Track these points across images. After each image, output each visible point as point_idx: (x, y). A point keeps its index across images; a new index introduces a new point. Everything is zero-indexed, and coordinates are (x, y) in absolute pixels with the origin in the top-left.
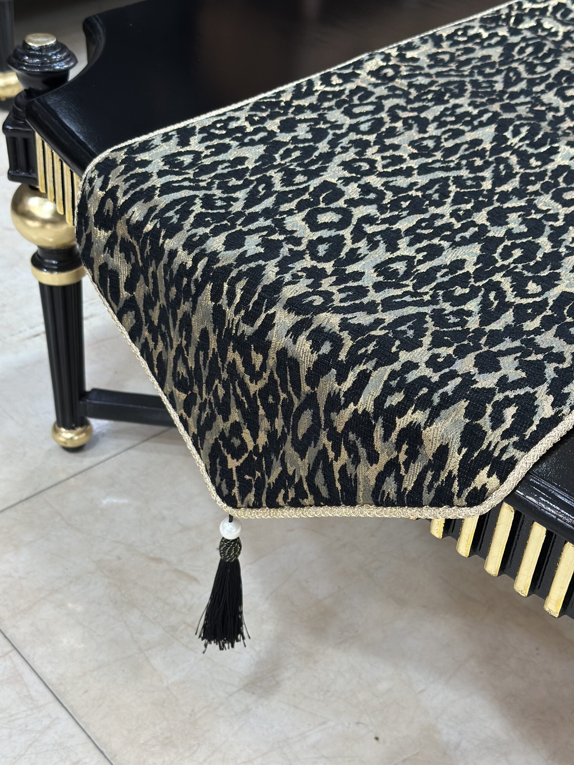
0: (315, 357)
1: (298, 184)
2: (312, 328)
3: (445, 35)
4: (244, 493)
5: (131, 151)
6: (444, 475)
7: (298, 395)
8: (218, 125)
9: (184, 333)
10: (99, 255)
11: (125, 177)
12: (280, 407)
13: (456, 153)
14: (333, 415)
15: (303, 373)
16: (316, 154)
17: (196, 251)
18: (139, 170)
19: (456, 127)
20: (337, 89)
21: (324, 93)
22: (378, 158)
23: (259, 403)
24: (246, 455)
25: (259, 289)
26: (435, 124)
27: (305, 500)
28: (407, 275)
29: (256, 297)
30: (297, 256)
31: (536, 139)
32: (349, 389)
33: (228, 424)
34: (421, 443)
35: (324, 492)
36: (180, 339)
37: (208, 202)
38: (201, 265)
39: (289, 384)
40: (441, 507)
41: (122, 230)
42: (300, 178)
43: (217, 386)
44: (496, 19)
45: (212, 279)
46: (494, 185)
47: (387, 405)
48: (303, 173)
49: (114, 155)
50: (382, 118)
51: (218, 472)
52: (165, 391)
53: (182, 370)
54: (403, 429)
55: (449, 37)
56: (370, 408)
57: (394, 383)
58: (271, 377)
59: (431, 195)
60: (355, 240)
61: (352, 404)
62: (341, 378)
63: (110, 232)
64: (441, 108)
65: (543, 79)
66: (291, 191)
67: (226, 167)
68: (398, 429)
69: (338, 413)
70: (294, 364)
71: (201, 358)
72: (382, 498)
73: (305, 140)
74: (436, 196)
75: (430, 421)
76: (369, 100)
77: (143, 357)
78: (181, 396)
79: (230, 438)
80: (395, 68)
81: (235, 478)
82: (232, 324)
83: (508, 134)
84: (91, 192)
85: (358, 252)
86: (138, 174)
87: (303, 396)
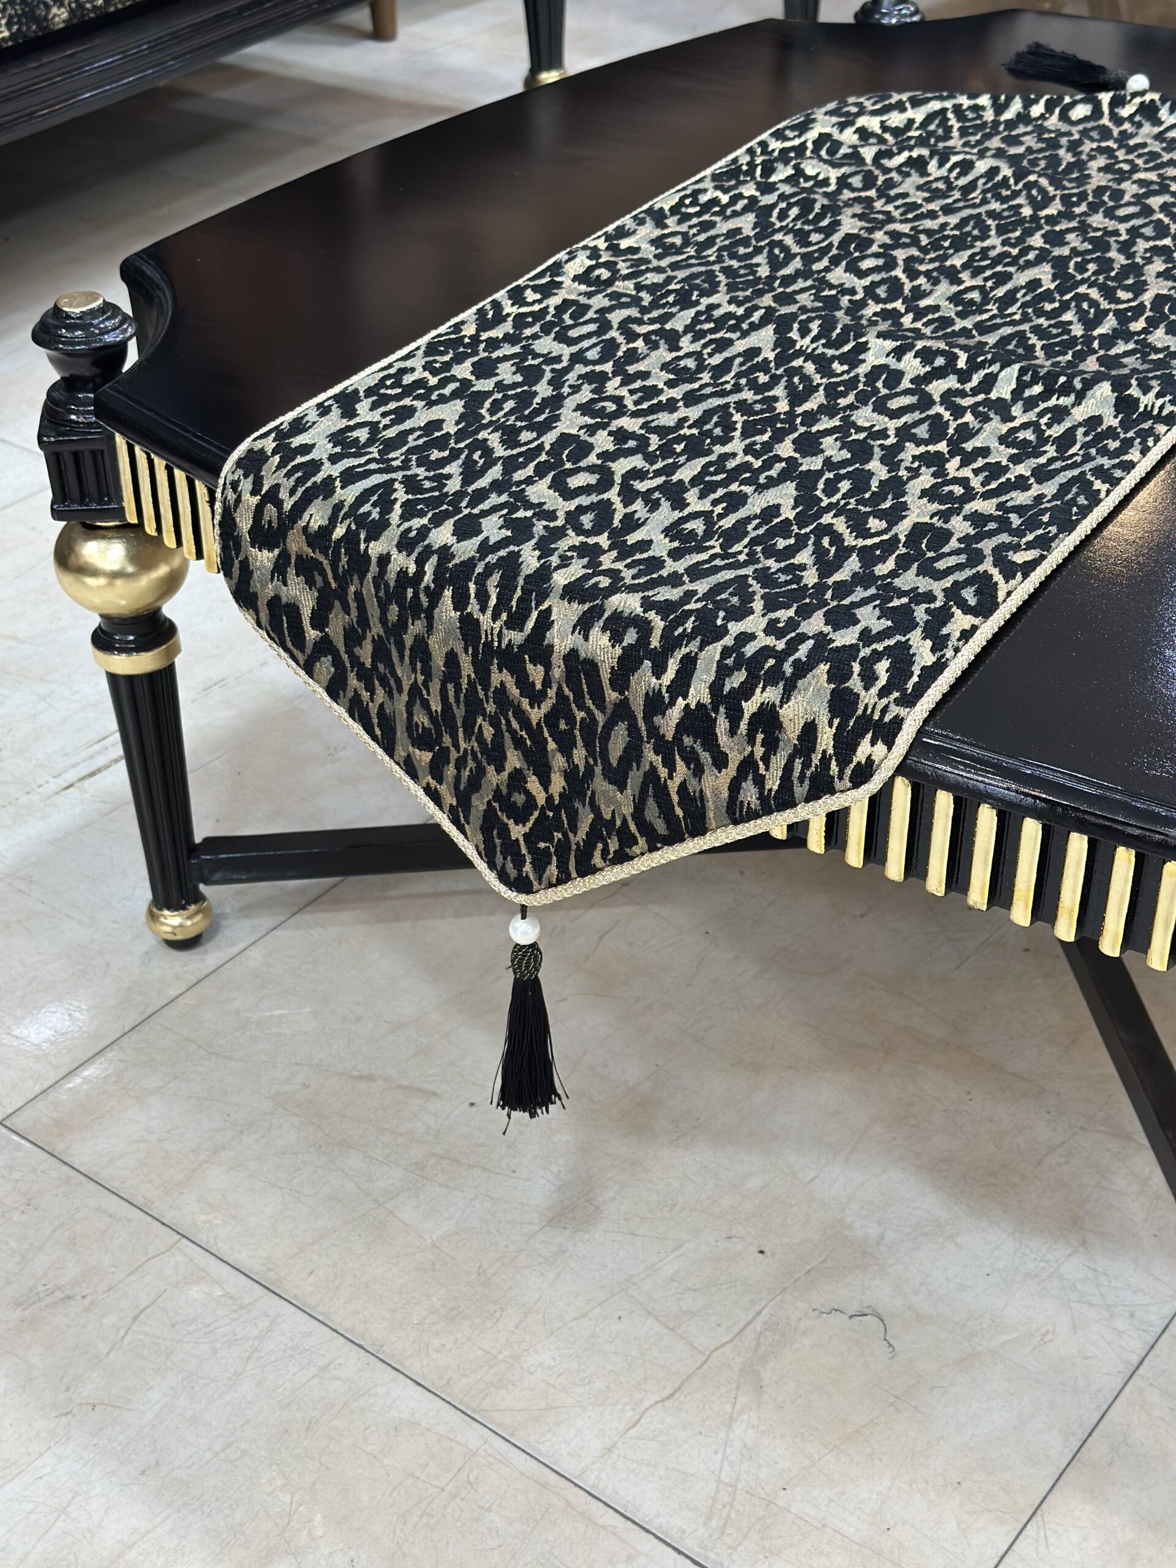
0: (618, 651)
1: (526, 444)
2: (606, 615)
3: (667, 208)
4: (540, 867)
5: (282, 435)
6: (816, 759)
7: (602, 708)
8: (388, 383)
9: (419, 665)
10: (264, 586)
11: (285, 471)
12: (577, 732)
13: (730, 371)
14: (658, 720)
15: (605, 675)
16: (538, 400)
17: (418, 550)
18: (300, 460)
19: (718, 336)
20: (536, 307)
21: (520, 317)
22: (624, 392)
23: (546, 734)
24: (536, 814)
25: (521, 582)
26: (689, 336)
27: (634, 848)
28: (709, 534)
29: (519, 593)
30: (558, 534)
31: (834, 335)
32: (672, 682)
33: (505, 775)
34: (780, 726)
35: (661, 827)
36: (413, 676)
37: (411, 483)
38: (429, 568)
39: (587, 696)
40: (820, 798)
41: (296, 543)
42: (526, 436)
43: (480, 726)
44: (734, 173)
45: (450, 582)
46: (792, 405)
47: (727, 689)
48: (528, 428)
49: (258, 445)
50: (613, 339)
51: (498, 849)
52: (396, 757)
53: (422, 719)
54: (753, 716)
55: (675, 210)
56: (706, 699)
57: (729, 661)
58: (560, 693)
59: (711, 431)
60: (627, 503)
61: (680, 699)
62: (659, 670)
63: (277, 551)
64: (692, 312)
65: (824, 251)
66: (520, 454)
67: (419, 437)
68: (747, 716)
69: (664, 714)
70: (591, 667)
71: (451, 693)
72: (741, 811)
73: (515, 385)
74: (718, 431)
75: (786, 697)
76: (587, 317)
77: (354, 719)
78: (424, 757)
79: (509, 795)
80: (610, 265)
81: (524, 851)
82: (492, 634)
83: (794, 335)
84: (238, 500)
85: (636, 517)
86: (302, 463)
87: (610, 708)
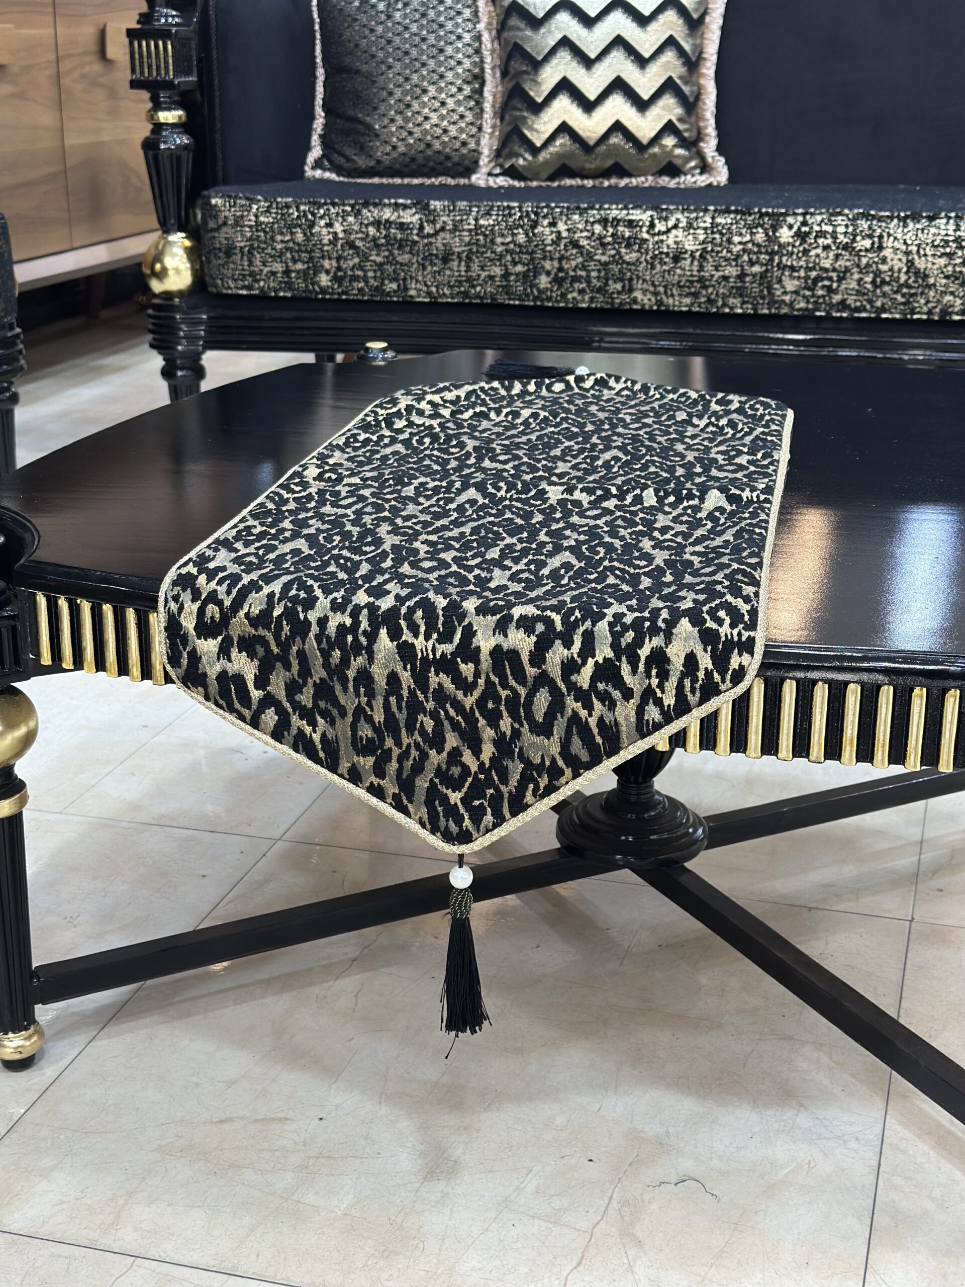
0: (534, 639)
1: (372, 552)
2: (515, 619)
4: (477, 820)
5: (197, 564)
6: (701, 675)
7: (524, 684)
8: (243, 534)
9: (362, 690)
10: (212, 666)
11: (215, 582)
12: (503, 708)
13: (467, 510)
14: (574, 678)
15: (525, 658)
16: (355, 533)
18: (221, 574)
19: (441, 496)
20: (304, 494)
21: (296, 499)
22: (410, 524)
23: (477, 714)
24: (470, 780)
25: (440, 612)
27: (561, 779)
28: (539, 578)
29: (441, 619)
32: (580, 649)
33: (444, 754)
34: (668, 661)
35: (584, 756)
36: (357, 701)
37: (314, 578)
38: (362, 618)
39: (510, 678)
40: (710, 700)
41: (238, 627)
43: (422, 722)
45: (383, 623)
46: (525, 520)
47: (623, 645)
49: (184, 571)
50: (374, 502)
51: (441, 815)
52: (340, 771)
53: (366, 732)
54: (647, 657)
55: (347, 444)
56: (610, 655)
57: (617, 629)
58: (488, 681)
59: (486, 536)
60: (469, 571)
61: (590, 659)
62: (568, 644)
63: (220, 638)
64: (411, 488)
66: (373, 557)
67: (293, 557)
68: (643, 659)
69: (579, 672)
70: (514, 654)
71: (393, 704)
72: (648, 727)
73: (330, 529)
74: (491, 536)
75: (668, 641)
76: (343, 496)
77: (298, 752)
78: (368, 762)
79: (448, 769)
80: (333, 471)
81: (462, 810)
82: (427, 650)
83: (492, 491)
84: (181, 608)
85: (483, 576)
86: (226, 576)
87: (530, 680)
